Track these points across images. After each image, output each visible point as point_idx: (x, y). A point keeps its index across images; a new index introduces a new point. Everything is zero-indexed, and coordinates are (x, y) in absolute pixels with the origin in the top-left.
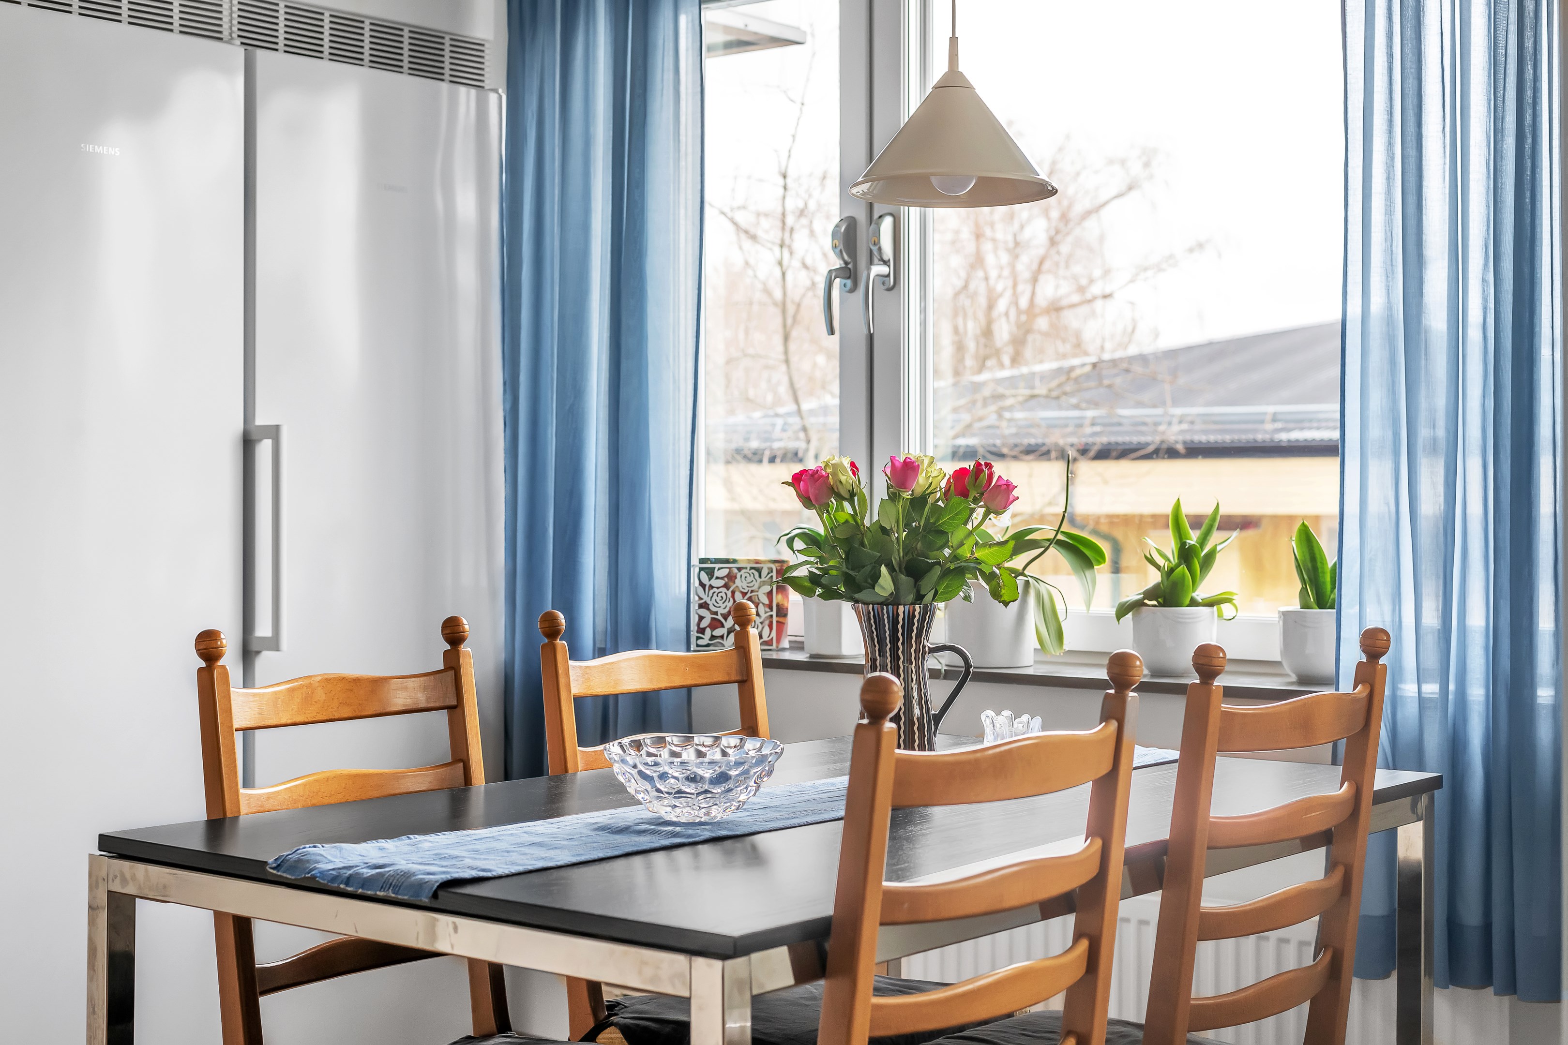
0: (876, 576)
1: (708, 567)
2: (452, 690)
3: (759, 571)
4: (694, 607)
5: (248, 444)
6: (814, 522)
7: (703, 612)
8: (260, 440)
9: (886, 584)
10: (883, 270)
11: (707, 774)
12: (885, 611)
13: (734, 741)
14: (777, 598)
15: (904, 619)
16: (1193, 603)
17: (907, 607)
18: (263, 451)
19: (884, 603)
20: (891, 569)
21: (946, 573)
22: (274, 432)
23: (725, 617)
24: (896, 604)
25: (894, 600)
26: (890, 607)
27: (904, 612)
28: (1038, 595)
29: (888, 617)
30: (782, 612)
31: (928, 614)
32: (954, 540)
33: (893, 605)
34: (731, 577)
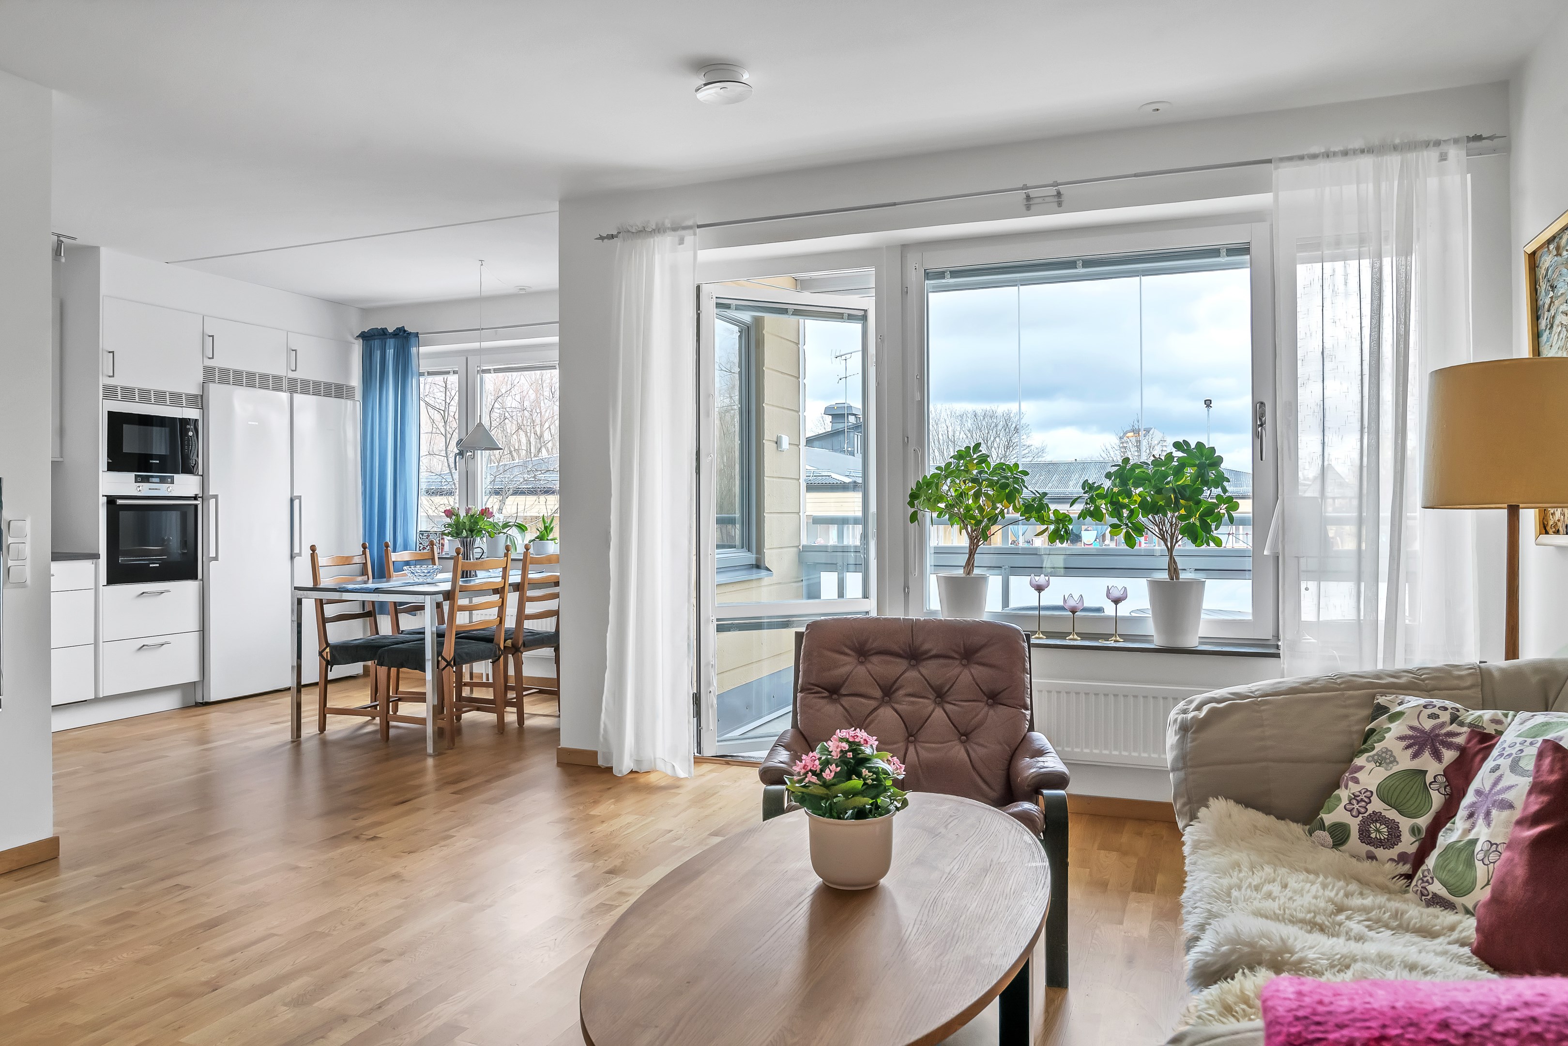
0: (462, 532)
1: (422, 533)
2: (364, 559)
3: (436, 534)
4: (418, 544)
5: (292, 501)
6: (448, 520)
7: (420, 545)
8: (295, 499)
9: (465, 533)
10: (470, 454)
11: (426, 571)
12: (465, 540)
13: (431, 566)
14: (441, 541)
15: (469, 541)
16: (547, 540)
17: (470, 539)
18: (296, 502)
19: (465, 538)
20: (466, 530)
21: (479, 531)
22: (299, 498)
23: (427, 546)
24: (467, 538)
25: (467, 537)
28: (510, 538)
30: (443, 545)
31: (474, 541)
32: (480, 524)
34: (428, 536)
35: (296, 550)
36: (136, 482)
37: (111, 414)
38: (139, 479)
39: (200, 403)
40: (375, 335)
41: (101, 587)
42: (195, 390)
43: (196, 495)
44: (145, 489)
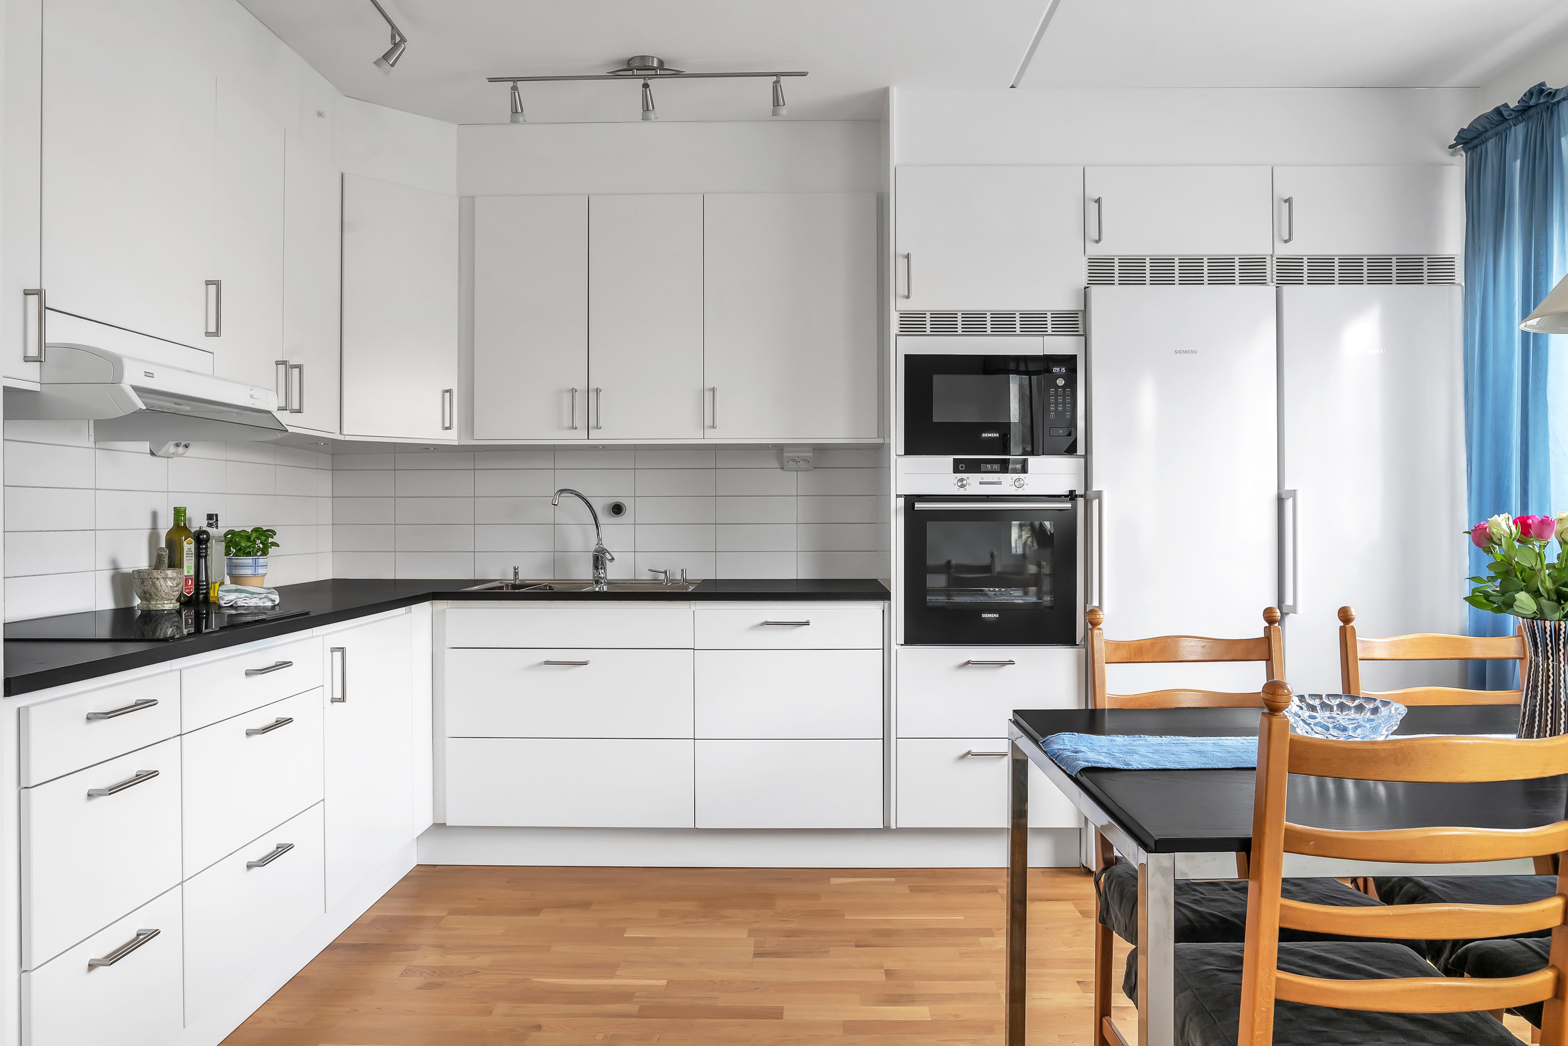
5: (1280, 501)
8: (1288, 498)
12: (1535, 624)
15: (1551, 631)
17: (1553, 623)
18: (1288, 504)
22: (1293, 493)
26: (1539, 622)
27: (1550, 626)
29: (1538, 628)
33: (1541, 620)
35: (1289, 601)
36: (956, 470)
37: (910, 360)
38: (962, 467)
39: (1081, 326)
40: (1486, 131)
41: (894, 647)
42: (1067, 303)
43: (1071, 492)
44: (975, 484)
